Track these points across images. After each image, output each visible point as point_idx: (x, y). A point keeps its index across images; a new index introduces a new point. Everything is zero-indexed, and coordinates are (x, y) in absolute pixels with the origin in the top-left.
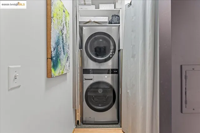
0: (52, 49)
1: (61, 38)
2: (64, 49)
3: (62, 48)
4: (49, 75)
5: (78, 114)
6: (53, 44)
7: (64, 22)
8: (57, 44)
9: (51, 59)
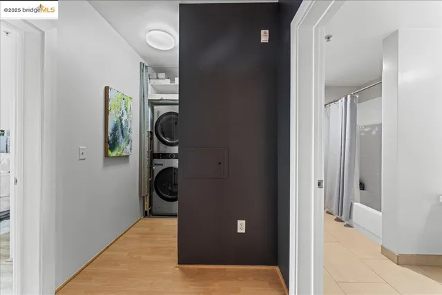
0: (109, 135)
1: (119, 124)
2: (123, 133)
3: (120, 132)
4: (106, 155)
5: (147, 203)
6: (110, 131)
7: (123, 108)
8: (115, 129)
9: (108, 142)
